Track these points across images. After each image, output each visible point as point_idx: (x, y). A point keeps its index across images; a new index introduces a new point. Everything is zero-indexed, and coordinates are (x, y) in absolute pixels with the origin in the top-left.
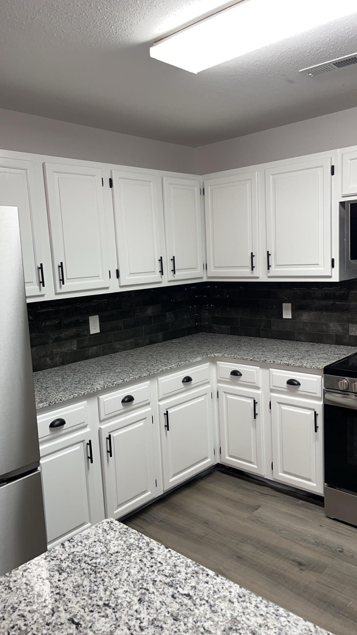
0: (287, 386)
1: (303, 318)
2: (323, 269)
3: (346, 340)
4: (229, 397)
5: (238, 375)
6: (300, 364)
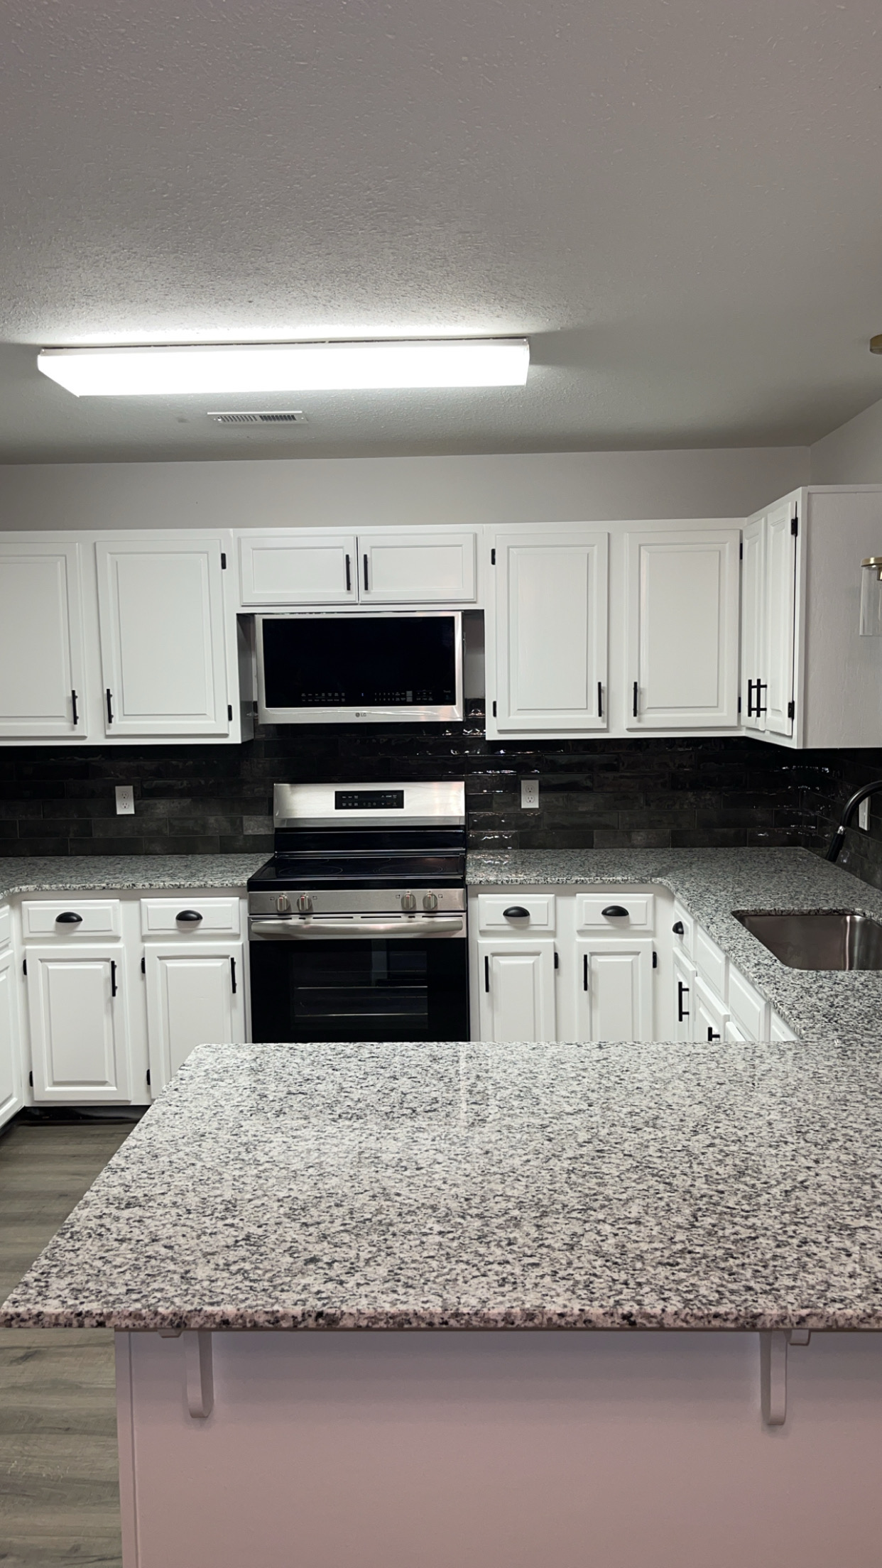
0: (178, 925)
1: (158, 811)
2: (214, 722)
3: (239, 844)
4: (52, 966)
5: (73, 921)
6: (202, 883)
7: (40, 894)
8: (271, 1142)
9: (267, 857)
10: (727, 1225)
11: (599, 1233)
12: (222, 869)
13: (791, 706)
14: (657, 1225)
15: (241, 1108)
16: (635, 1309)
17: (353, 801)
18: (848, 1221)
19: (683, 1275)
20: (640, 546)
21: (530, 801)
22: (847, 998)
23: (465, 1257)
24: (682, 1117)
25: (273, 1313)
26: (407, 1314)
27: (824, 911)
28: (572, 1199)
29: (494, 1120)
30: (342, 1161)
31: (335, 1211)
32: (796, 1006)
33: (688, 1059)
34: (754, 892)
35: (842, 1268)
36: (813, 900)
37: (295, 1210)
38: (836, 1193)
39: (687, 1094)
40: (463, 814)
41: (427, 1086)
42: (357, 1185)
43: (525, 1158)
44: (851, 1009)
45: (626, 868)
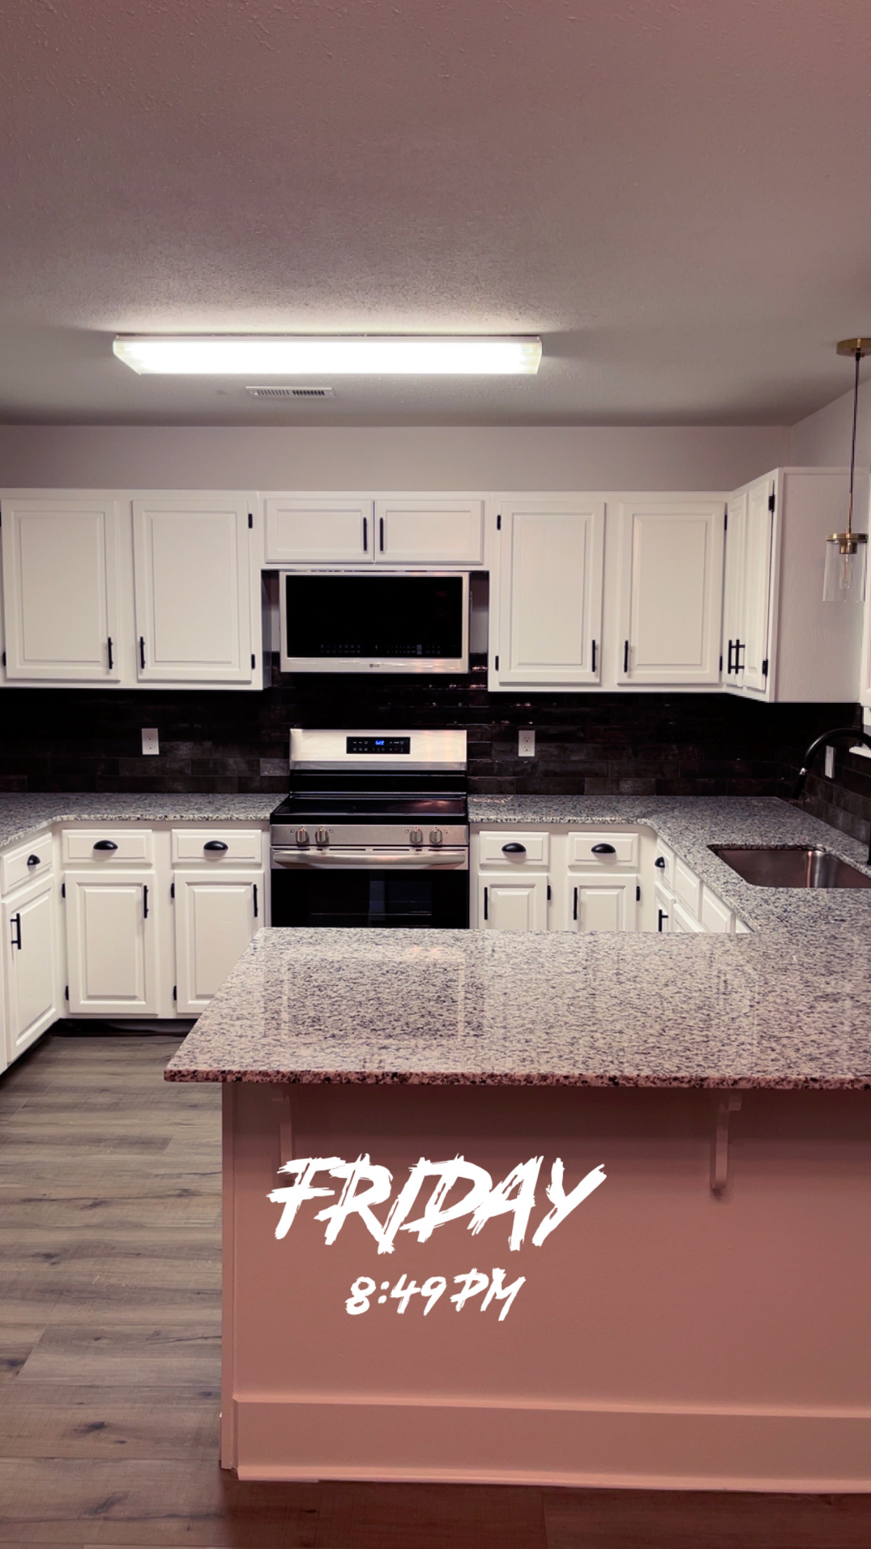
0: (205, 854)
1: (180, 752)
2: (238, 670)
3: (256, 784)
4: (88, 890)
5: (110, 848)
6: (229, 816)
7: (79, 824)
8: (337, 986)
9: (283, 797)
10: (687, 1035)
11: (592, 1037)
12: (243, 805)
13: (765, 664)
14: (635, 1034)
15: (308, 966)
16: (618, 1074)
17: (363, 746)
18: (776, 1034)
19: (653, 1059)
20: (633, 516)
21: (527, 749)
22: (798, 906)
23: (495, 1048)
24: (657, 976)
25: (361, 1073)
26: (456, 1075)
27: (789, 846)
28: (571, 1019)
29: (509, 976)
30: (395, 997)
31: (395, 1023)
32: (756, 911)
33: (663, 943)
34: (729, 831)
35: (767, 1057)
36: (780, 838)
37: (364, 1022)
38: (769, 1020)
39: (661, 963)
40: (465, 760)
41: (453, 955)
42: (408, 1010)
43: (535, 997)
44: (801, 913)
45: (615, 811)
